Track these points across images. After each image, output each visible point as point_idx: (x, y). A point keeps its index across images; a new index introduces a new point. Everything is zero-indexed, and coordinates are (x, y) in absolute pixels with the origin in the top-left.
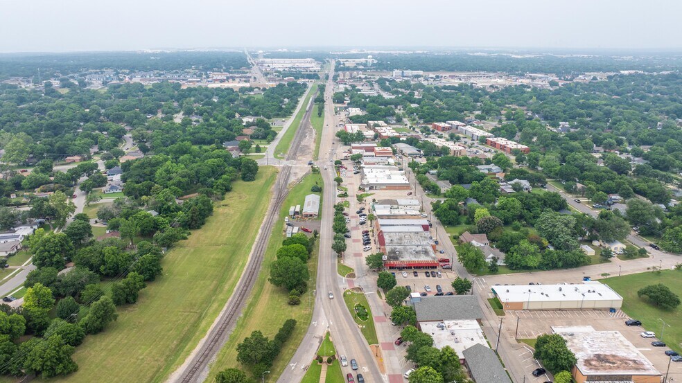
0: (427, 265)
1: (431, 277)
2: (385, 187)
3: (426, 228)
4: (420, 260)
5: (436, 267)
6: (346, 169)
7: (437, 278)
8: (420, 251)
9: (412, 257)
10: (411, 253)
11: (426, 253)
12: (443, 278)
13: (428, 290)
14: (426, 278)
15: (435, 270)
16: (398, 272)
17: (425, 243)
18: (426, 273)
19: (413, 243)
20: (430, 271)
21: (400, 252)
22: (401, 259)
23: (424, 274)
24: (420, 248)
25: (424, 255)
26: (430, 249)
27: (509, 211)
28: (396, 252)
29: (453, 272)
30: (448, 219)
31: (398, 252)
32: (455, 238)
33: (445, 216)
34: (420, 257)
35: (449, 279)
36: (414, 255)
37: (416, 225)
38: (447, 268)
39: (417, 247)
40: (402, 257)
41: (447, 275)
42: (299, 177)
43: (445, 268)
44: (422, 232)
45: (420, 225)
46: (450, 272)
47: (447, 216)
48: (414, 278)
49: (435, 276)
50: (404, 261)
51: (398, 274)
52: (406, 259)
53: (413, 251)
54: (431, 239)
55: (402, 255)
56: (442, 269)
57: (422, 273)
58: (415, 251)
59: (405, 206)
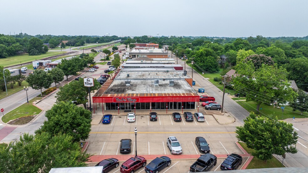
0: (177, 100)
1: (184, 123)
4: (163, 92)
5: (193, 107)
6: (121, 52)
7: (195, 123)
8: (166, 84)
9: (150, 89)
10: (151, 86)
11: (177, 86)
12: (207, 123)
13: (175, 149)
14: (172, 123)
16: (122, 113)
17: (176, 77)
18: (174, 115)
20: (181, 112)
21: (134, 85)
22: (130, 92)
23: (171, 117)
24: (167, 82)
25: (172, 88)
26: (183, 83)
28: (126, 85)
29: (227, 114)
30: (205, 64)
31: (129, 85)
32: (216, 80)
33: (201, 61)
34: (166, 90)
35: (220, 126)
36: (154, 88)
37: (167, 67)
38: (213, 108)
39: (163, 81)
40: (133, 90)
41: (215, 119)
42: (78, 54)
43: (210, 110)
44: (173, 71)
45: (172, 67)
46: (221, 114)
47: (204, 61)
48: (147, 124)
49: (192, 121)
50: (133, 94)
51: (120, 117)
52: (139, 91)
53: (155, 84)
54: (186, 75)
55: (134, 87)
56: (205, 111)
57: (167, 116)
58: (158, 84)
59: (160, 61)
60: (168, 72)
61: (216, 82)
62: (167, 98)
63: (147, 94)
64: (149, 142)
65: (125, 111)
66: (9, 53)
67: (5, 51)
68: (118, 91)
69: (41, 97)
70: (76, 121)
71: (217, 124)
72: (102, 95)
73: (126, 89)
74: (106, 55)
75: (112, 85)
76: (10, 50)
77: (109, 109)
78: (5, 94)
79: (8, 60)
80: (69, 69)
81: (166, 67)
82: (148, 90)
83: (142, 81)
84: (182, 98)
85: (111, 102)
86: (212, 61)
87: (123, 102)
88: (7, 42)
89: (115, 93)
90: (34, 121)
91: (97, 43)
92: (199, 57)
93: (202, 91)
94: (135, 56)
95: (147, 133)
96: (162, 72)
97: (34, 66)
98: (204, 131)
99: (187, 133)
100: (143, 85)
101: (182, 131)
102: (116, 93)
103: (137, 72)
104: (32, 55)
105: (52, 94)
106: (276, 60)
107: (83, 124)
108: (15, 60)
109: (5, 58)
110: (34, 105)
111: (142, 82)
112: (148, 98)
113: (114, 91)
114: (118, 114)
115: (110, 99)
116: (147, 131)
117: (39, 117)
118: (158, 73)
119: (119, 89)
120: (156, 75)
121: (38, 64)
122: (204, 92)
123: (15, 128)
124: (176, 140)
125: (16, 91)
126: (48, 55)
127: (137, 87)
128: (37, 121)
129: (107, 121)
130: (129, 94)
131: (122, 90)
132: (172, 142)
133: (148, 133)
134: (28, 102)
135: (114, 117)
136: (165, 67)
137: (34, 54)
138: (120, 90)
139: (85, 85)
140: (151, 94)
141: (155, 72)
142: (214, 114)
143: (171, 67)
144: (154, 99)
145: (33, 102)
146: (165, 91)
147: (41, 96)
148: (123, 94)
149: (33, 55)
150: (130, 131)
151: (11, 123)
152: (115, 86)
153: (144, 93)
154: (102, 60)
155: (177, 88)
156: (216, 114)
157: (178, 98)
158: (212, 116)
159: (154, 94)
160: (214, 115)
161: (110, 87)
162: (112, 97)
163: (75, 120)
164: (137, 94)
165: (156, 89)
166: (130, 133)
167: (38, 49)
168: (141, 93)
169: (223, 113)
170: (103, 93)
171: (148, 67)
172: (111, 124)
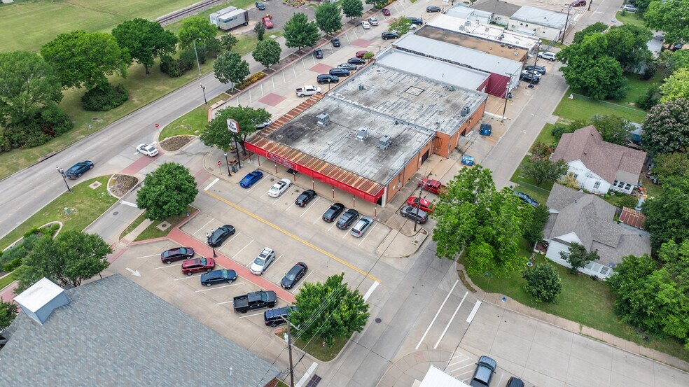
1: (331, 227)
7: (345, 235)
8: (380, 140)
9: (339, 145)
10: (352, 137)
11: (390, 150)
12: (361, 242)
14: (318, 220)
17: (432, 120)
18: (335, 209)
21: (330, 126)
22: (301, 144)
25: (372, 155)
26: (417, 143)
34: (356, 157)
35: (371, 255)
37: (477, 70)
39: (391, 126)
40: (312, 141)
41: (384, 238)
44: (467, 91)
45: (487, 72)
46: (406, 234)
49: (344, 229)
50: (298, 152)
51: (273, 180)
52: (314, 148)
54: (464, 116)
55: (323, 133)
57: (328, 203)
59: (524, 24)
60: (452, 90)
62: (330, 180)
63: (315, 159)
64: (255, 240)
68: (289, 136)
69: (231, 93)
71: (372, 250)
72: (262, 139)
73: (306, 135)
75: (305, 113)
78: (199, 71)
81: (475, 68)
82: (332, 148)
84: (350, 188)
87: (278, 162)
89: (280, 141)
95: (268, 223)
96: (439, 88)
99: (312, 245)
100: (344, 129)
101: (310, 241)
102: (283, 141)
103: (395, 76)
105: (249, 90)
110: (210, 111)
111: (357, 117)
113: (286, 135)
114: (274, 174)
116: (271, 221)
118: (428, 90)
119: (299, 129)
120: (413, 98)
127: (329, 133)
128: (188, 149)
130: (292, 151)
131: (301, 133)
134: (206, 103)
135: (266, 177)
136: (471, 68)
138: (298, 132)
139: (229, 129)
140: (319, 162)
141: (428, 86)
142: (398, 228)
143: (484, 72)
144: (315, 174)
145: (213, 103)
146: (351, 159)
148: (286, 148)
150: (254, 212)
151: (163, 144)
152: (305, 117)
153: (316, 154)
155: (377, 160)
156: (400, 230)
157: (345, 186)
158: (387, 231)
159: (324, 163)
160: (393, 230)
161: (296, 118)
162: (265, 151)
164: (303, 154)
165: (347, 148)
166: (254, 216)
168: (311, 153)
169: (414, 233)
170: (267, 135)
171: (440, 59)
172: (249, 191)
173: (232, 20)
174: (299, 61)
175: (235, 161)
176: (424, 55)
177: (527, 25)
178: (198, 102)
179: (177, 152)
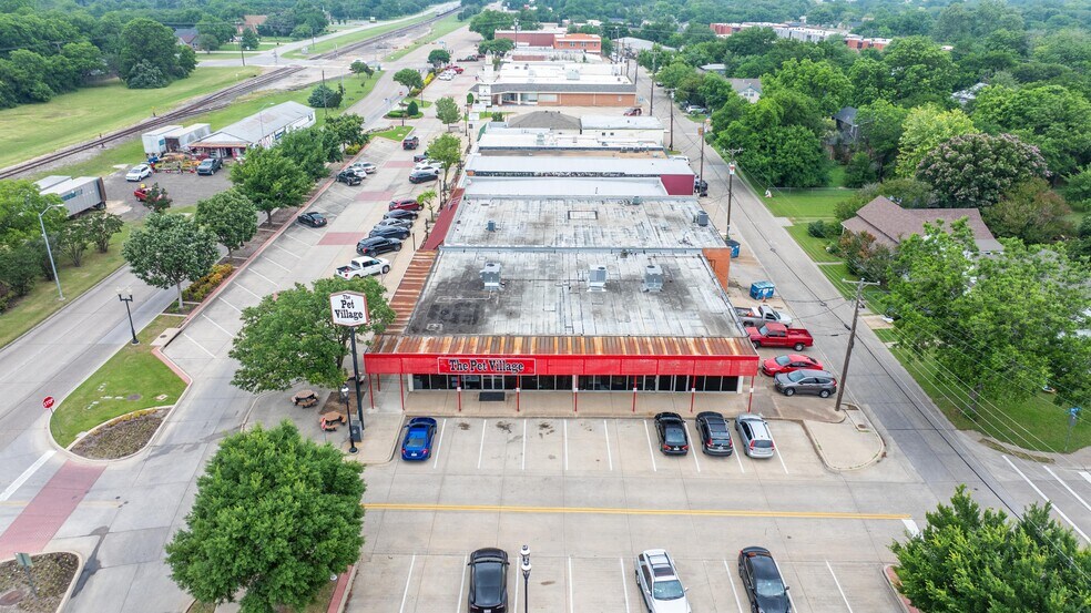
0: (675, 369)
1: (696, 462)
2: (553, 98)
3: (678, 186)
4: (622, 329)
5: (730, 384)
6: (460, 71)
7: (738, 466)
8: (633, 280)
9: (573, 308)
10: (578, 290)
11: (671, 289)
12: (783, 465)
14: (656, 461)
15: (726, 405)
16: (471, 405)
17: (668, 240)
19: (605, 243)
20: (688, 406)
21: (513, 286)
22: (498, 325)
24: (636, 266)
25: (655, 305)
26: (694, 270)
27: (1039, 130)
28: (487, 284)
29: (855, 418)
30: (779, 160)
31: (497, 284)
32: (816, 232)
33: (763, 148)
34: (631, 314)
35: (830, 478)
36: (590, 300)
37: (635, 176)
38: (806, 388)
39: (620, 260)
40: (511, 315)
41: (812, 441)
42: (305, 82)
43: (794, 393)
44: (659, 199)
45: (655, 176)
46: (832, 420)
47: (773, 148)
48: (563, 466)
49: (726, 455)
50: (511, 338)
51: (465, 427)
52: (534, 322)
53: (592, 284)
54: (705, 225)
55: (514, 299)
56: (777, 399)
57: (635, 425)
58: (602, 284)
59: (608, 133)
60: (636, 202)
61: (818, 243)
62: (637, 361)
63: (562, 338)
64: (572, 556)
65: (483, 397)
66: (57, 83)
67: (40, 75)
68: (455, 320)
69: (180, 312)
70: (309, 527)
71: (820, 471)
72: (400, 340)
73: (487, 310)
74: (405, 90)
75: (434, 280)
76: (60, 68)
77: (426, 386)
78: (54, 292)
79: (55, 115)
80: (277, 186)
81: (631, 176)
82: (567, 314)
83: (542, 255)
84: (691, 362)
85: (430, 371)
86: (806, 149)
87: (476, 372)
88: (45, 38)
89: (445, 332)
90: (160, 437)
91: (373, 18)
92: (758, 131)
93: (765, 292)
94: (513, 96)
95: (560, 509)
96: (614, 204)
97: (148, 150)
98: (769, 506)
99: (707, 513)
100: (547, 284)
101: (690, 505)
102: (451, 331)
103: (521, 204)
104: (138, 86)
105: (217, 298)
106: (1054, 145)
107: (335, 532)
108: (81, 112)
109: (41, 101)
110: (157, 353)
111: (542, 264)
112: (568, 361)
113: (443, 320)
114: (456, 413)
115: (430, 361)
116: (564, 502)
117: (178, 416)
118: (602, 210)
119: (459, 305)
120: (595, 223)
121: (161, 143)
122: (770, 295)
123: (97, 473)
124: (668, 571)
125: (91, 278)
126: (196, 86)
127: (526, 296)
128: (170, 437)
129: (419, 454)
130: (497, 339)
131: (472, 309)
132: (655, 579)
133: (567, 510)
134: (135, 340)
135: (442, 425)
136: (626, 176)
137: (148, 83)
138: (463, 310)
139: (337, 320)
140: (576, 339)
141: (593, 205)
142: (810, 416)
143: (648, 176)
144: (590, 363)
145: (152, 337)
146: (628, 320)
147: (181, 306)
148: (477, 339)
149: (142, 87)
150: (501, 501)
151: (81, 450)
152: (445, 286)
153: (553, 331)
154: (391, 116)
155: (674, 308)
156: (816, 418)
157: (678, 362)
158: (798, 428)
159: (590, 339)
160: (808, 423)
161: (428, 292)
162: (435, 357)
163: (306, 519)
164: (526, 338)
165: (596, 308)
166: (503, 508)
167: (158, 64)
168: (540, 332)
169: (840, 414)
170: (402, 330)
171: (565, 175)
172: (435, 463)
173: (73, 195)
174: (282, 237)
175: (340, 419)
176: (532, 174)
177: (612, 134)
178: (108, 346)
179: (143, 453)
